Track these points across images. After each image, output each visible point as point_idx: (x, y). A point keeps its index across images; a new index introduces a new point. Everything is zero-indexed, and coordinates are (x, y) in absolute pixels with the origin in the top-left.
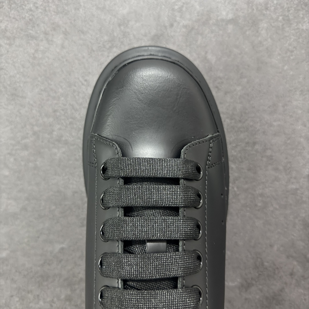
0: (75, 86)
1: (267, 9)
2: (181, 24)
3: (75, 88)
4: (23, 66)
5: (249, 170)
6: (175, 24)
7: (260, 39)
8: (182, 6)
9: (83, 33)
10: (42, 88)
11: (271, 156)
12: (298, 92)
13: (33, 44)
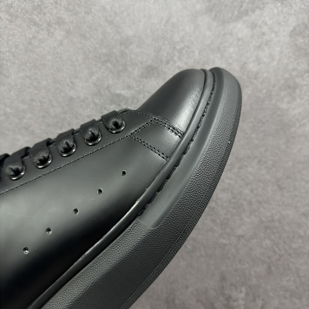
1: (256, 79)
2: (177, 64)
4: (17, 47)
6: (171, 63)
8: (183, 48)
10: (28, 74)
11: (214, 208)
12: (256, 161)
13: (33, 30)
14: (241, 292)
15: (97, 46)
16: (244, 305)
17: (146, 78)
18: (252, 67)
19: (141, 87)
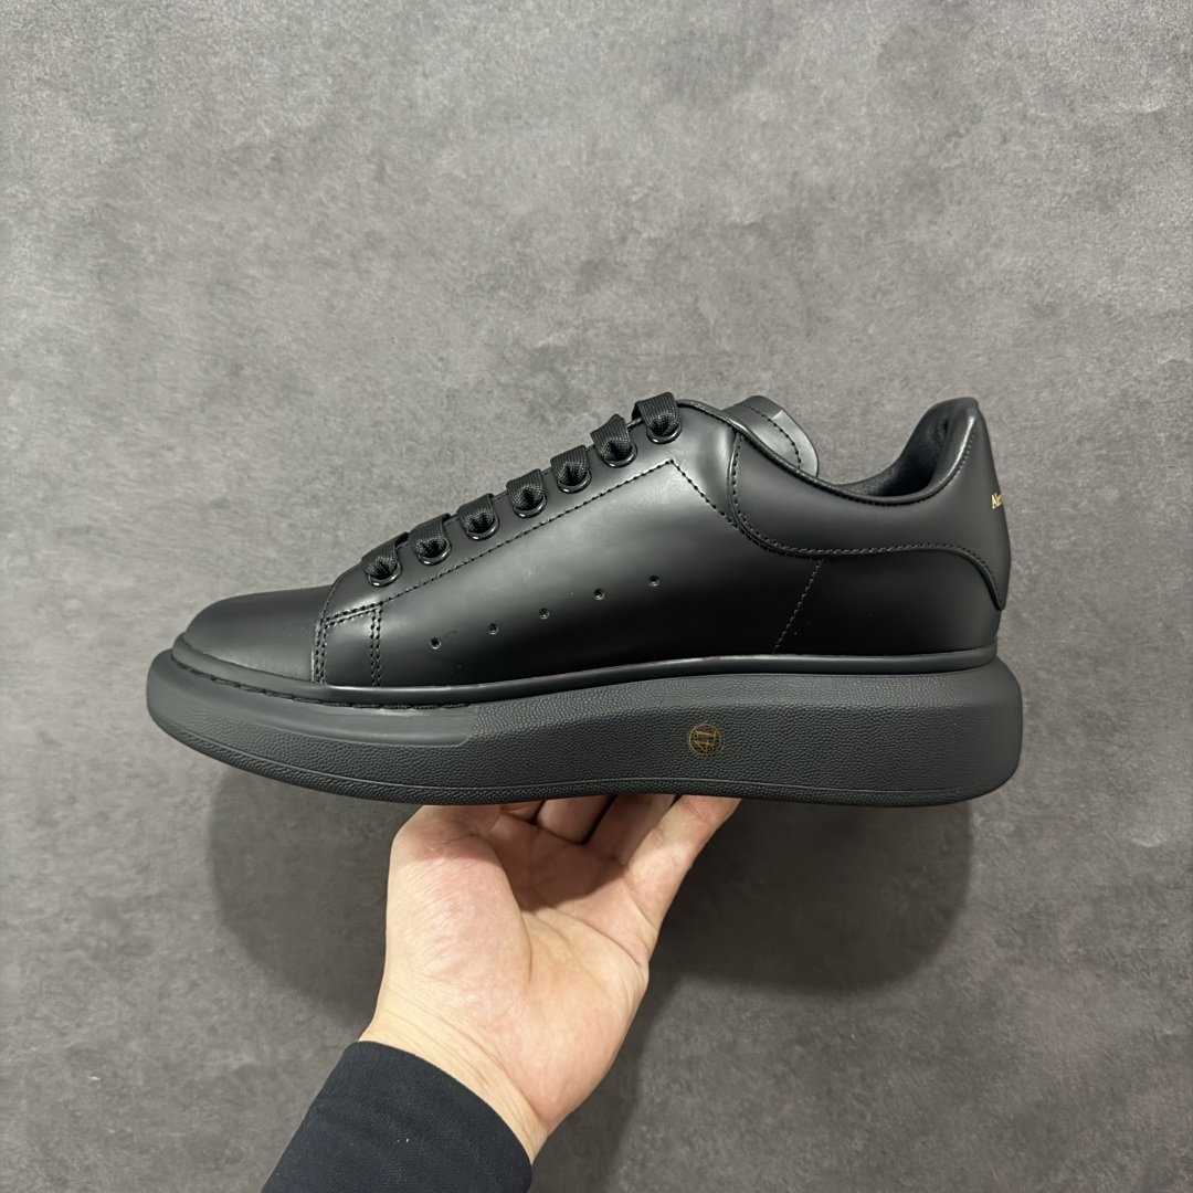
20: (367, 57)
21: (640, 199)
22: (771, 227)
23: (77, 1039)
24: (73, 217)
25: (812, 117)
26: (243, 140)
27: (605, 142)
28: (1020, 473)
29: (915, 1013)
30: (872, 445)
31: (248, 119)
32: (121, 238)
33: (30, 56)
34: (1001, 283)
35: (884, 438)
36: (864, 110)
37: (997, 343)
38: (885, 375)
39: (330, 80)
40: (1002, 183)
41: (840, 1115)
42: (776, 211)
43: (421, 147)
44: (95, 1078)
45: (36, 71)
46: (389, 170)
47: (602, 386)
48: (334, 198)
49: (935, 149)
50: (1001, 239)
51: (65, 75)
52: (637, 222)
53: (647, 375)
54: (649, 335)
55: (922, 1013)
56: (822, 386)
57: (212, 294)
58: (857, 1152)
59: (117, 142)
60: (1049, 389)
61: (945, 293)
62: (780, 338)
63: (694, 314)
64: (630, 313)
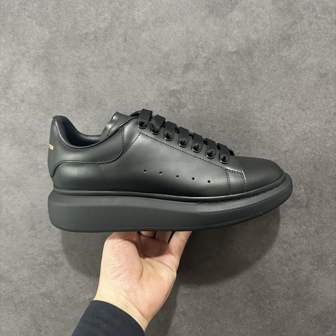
0: (137, 98)
1: (259, 43)
2: (203, 56)
3: (137, 99)
4: (105, 85)
5: (246, 148)
6: (199, 56)
7: (254, 63)
8: (204, 44)
9: (141, 63)
10: (117, 99)
11: (260, 139)
12: (279, 97)
13: (111, 71)
14: (301, 189)
15: (150, 65)
16: (306, 197)
17: (186, 72)
18: (254, 37)
19: (185, 79)
20: (121, 6)
21: (201, 45)
22: (241, 52)
23: (43, 290)
24: (38, 55)
25: (252, 20)
26: (86, 32)
27: (191, 29)
28: (316, 124)
29: (285, 284)
30: (272, 116)
31: (87, 25)
32: (52, 61)
33: (25, 9)
34: (310, 67)
35: (275, 114)
36: (268, 17)
37: (309, 85)
38: (275, 95)
39: (110, 13)
40: (310, 37)
41: (263, 314)
42: (242, 47)
43: (137, 32)
44: (48, 301)
45: (27, 14)
46: (128, 39)
47: (190, 101)
48: (112, 48)
49: (290, 28)
50: (310, 54)
51: (35, 14)
52: (200, 52)
53: (204, 97)
54: (204, 85)
55: (287, 284)
56: (256, 99)
57: (78, 77)
58: (268, 324)
59: (50, 33)
60: (325, 99)
61: (293, 70)
62: (243, 85)
63: (218, 79)
64: (199, 79)
